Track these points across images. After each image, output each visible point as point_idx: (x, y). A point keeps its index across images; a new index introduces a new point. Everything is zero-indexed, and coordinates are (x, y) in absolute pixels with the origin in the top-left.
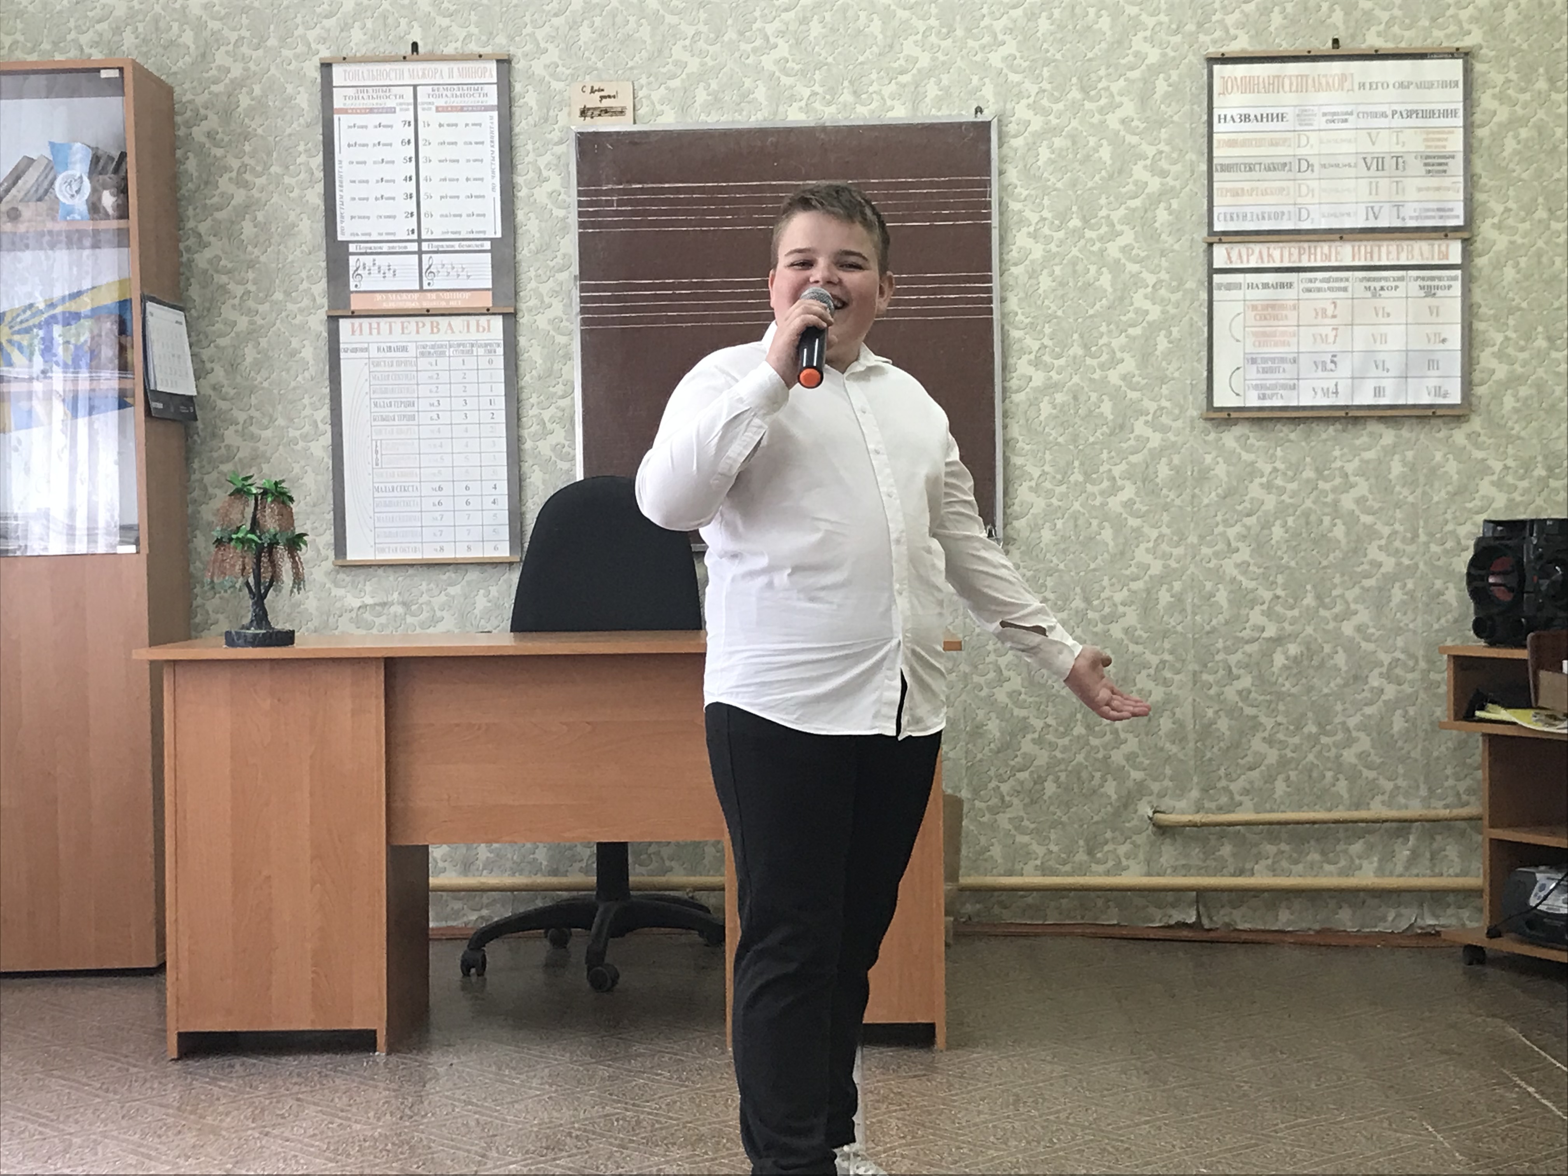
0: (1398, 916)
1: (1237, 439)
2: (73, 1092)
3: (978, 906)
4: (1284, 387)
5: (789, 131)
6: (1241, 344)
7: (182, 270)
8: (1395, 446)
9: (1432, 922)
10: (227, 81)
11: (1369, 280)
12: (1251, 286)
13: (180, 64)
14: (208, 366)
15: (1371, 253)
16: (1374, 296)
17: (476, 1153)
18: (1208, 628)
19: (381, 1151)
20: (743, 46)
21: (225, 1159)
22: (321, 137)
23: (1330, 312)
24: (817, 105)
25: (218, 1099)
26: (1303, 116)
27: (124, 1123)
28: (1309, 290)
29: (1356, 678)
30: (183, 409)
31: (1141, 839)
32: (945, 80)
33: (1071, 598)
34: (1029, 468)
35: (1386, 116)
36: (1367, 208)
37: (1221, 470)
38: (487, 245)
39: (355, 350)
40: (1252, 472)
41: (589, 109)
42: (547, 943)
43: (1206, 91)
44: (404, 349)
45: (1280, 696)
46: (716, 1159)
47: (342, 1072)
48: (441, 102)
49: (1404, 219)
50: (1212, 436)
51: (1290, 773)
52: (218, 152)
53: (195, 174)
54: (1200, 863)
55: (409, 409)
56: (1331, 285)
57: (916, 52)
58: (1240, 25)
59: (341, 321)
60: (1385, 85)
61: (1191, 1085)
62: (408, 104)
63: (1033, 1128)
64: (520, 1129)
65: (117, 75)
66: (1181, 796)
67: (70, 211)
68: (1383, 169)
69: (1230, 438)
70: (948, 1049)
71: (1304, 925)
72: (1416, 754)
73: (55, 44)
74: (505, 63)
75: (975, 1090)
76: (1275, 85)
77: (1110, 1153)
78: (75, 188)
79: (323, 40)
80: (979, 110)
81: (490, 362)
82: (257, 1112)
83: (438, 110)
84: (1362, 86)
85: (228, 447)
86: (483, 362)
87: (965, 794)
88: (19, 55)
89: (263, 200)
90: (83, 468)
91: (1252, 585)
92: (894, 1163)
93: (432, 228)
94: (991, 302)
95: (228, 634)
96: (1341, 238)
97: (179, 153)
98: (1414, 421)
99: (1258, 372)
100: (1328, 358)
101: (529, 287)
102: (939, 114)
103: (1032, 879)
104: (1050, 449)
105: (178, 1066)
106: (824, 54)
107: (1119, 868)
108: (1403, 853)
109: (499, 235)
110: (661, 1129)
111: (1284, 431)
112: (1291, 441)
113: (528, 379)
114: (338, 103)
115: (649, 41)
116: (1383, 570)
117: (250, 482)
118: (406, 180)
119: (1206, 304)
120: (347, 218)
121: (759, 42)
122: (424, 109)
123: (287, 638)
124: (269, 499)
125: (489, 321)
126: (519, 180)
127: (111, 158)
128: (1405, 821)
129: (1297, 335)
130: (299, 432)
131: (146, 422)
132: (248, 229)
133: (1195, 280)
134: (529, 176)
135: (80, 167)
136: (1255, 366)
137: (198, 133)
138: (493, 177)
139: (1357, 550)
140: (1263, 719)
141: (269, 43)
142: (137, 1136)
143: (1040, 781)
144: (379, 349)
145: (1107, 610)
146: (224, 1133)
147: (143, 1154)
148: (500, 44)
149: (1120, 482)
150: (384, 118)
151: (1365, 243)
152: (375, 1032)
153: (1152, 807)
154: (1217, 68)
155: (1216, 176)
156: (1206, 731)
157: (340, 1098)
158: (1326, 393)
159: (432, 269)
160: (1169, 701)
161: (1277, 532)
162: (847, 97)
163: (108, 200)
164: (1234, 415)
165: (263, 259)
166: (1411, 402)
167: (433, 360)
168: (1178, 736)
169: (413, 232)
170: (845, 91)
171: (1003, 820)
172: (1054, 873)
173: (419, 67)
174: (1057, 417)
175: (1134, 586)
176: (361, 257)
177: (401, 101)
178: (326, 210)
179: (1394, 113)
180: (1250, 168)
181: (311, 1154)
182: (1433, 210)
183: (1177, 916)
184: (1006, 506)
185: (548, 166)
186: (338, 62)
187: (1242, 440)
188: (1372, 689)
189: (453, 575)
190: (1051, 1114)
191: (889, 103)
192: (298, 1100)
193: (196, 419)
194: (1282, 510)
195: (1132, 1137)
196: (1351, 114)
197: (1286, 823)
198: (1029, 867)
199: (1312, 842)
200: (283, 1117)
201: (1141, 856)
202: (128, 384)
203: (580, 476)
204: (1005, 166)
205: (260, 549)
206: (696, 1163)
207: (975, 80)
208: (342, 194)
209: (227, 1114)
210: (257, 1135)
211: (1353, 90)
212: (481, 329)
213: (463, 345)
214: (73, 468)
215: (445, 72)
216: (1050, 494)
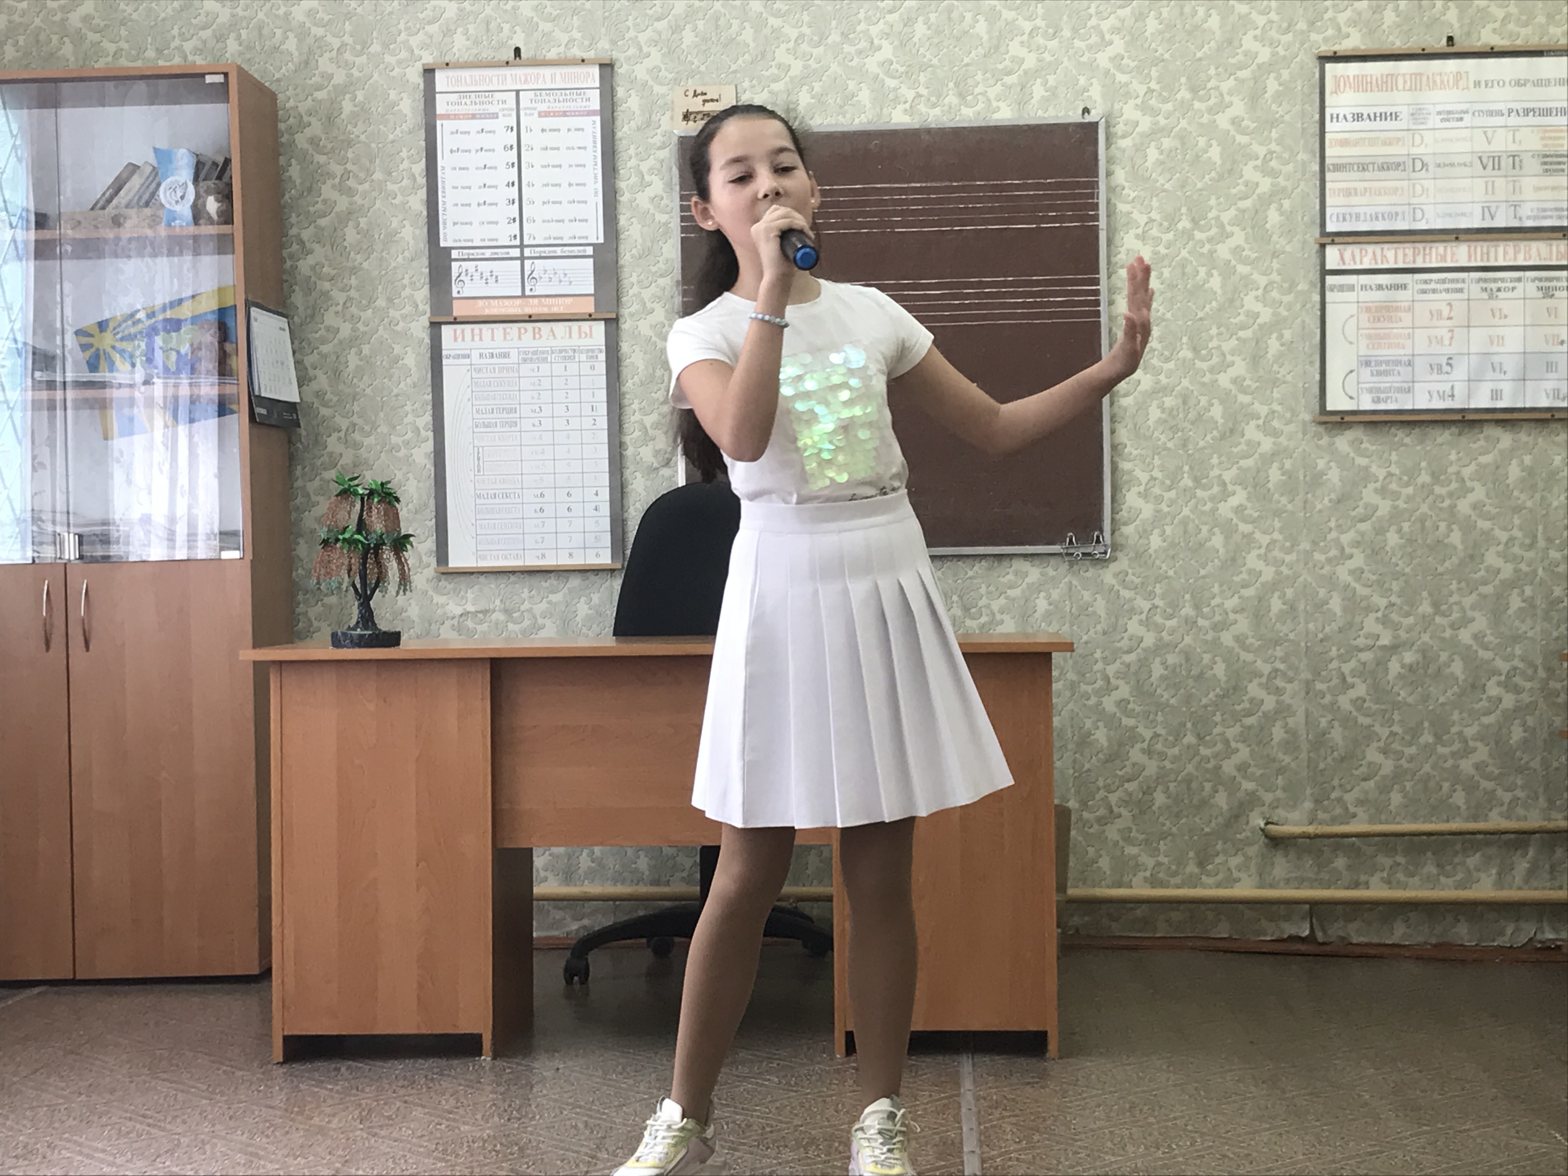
0: (1517, 930)
1: (1352, 443)
2: (180, 1095)
3: (1086, 918)
4: (1400, 390)
5: (894, 134)
6: (1354, 346)
7: (285, 277)
8: (1513, 450)
9: (1551, 936)
10: (330, 88)
11: (1486, 280)
12: (1364, 287)
13: (284, 70)
14: (311, 372)
15: (1488, 253)
16: (1491, 297)
17: (586, 1154)
18: (1320, 636)
19: (490, 1152)
20: (847, 48)
21: (334, 1159)
22: (423, 143)
23: (1445, 313)
24: (922, 108)
25: (324, 1101)
26: (1418, 115)
27: (232, 1123)
28: (1424, 292)
29: (1473, 686)
30: (286, 416)
31: (1252, 851)
32: (1051, 80)
33: (1181, 604)
34: (1138, 473)
35: (1503, 115)
36: (1483, 208)
37: (1334, 476)
38: (590, 251)
39: (458, 357)
40: (1366, 476)
41: (691, 113)
42: (649, 953)
43: (1318, 91)
44: (506, 355)
45: (1396, 705)
46: (829, 1161)
47: (449, 1076)
48: (543, 107)
49: (1521, 219)
50: (1325, 440)
51: (1406, 783)
52: (322, 159)
53: (298, 182)
54: (1313, 876)
55: (511, 415)
56: (1447, 286)
57: (1022, 52)
58: (1353, 23)
59: (443, 327)
60: (1501, 83)
61: (1311, 1094)
62: (511, 109)
63: (1150, 1135)
64: (629, 1132)
65: (222, 81)
66: (1294, 807)
67: (173, 216)
68: (1499, 169)
69: (1343, 442)
70: (1061, 1058)
71: (1420, 939)
72: (1536, 764)
73: (159, 51)
74: (607, 68)
75: (1091, 1097)
76: (1387, 84)
77: (1231, 1159)
78: (179, 194)
79: (424, 46)
80: (1086, 111)
81: (592, 368)
82: (364, 1114)
83: (540, 115)
84: (1477, 84)
85: (331, 454)
86: (585, 368)
87: (1072, 804)
88: (124, 62)
89: (366, 206)
90: (183, 480)
91: (1366, 591)
92: (1010, 1167)
93: (535, 233)
94: (1099, 305)
95: (334, 635)
96: (1457, 238)
97: (282, 160)
98: (1533, 425)
99: (1372, 375)
100: (1444, 360)
101: (631, 292)
102: (1046, 115)
103: (1140, 890)
104: (1159, 454)
105: (282, 1070)
106: (928, 56)
107: (1231, 881)
108: (1522, 865)
109: (601, 240)
110: (771, 1132)
111: (1400, 435)
112: (1405, 445)
113: (630, 384)
114: (441, 108)
115: (752, 45)
116: (1501, 576)
117: (356, 482)
118: (508, 185)
119: (1318, 306)
120: (449, 224)
121: (863, 44)
122: (526, 114)
123: (393, 639)
124: (376, 500)
125: (591, 328)
126: (622, 185)
127: (215, 164)
128: (1524, 832)
129: (1411, 336)
130: (402, 439)
131: (250, 428)
132: (351, 235)
133: (1306, 282)
134: (631, 181)
135: (183, 174)
136: (1369, 369)
137: (301, 140)
138: (596, 182)
139: (1473, 557)
140: (1377, 728)
141: (372, 49)
142: (245, 1136)
143: (1148, 791)
144: (481, 355)
145: (1218, 618)
146: (331, 1133)
147: (251, 1154)
148: (603, 48)
149: (1230, 487)
150: (487, 124)
151: (1481, 243)
152: (480, 1036)
153: (1264, 818)
154: (1328, 66)
155: (1329, 176)
156: (1320, 741)
157: (447, 1101)
158: (1442, 396)
159: (534, 275)
160: (1282, 711)
161: (1393, 538)
162: (952, 99)
163: (212, 205)
164: (1347, 419)
165: (365, 265)
166: (1528, 405)
167: (535, 366)
168: (1290, 745)
169: (515, 237)
170: (951, 92)
171: (1112, 833)
172: (1163, 884)
173: (520, 72)
174: (1166, 421)
175: (1246, 592)
176: (462, 263)
177: (504, 106)
178: (428, 216)
179: (1510, 111)
180: (1363, 168)
181: (419, 1153)
182: (1551, 210)
183: (1290, 929)
184: (1114, 511)
185: (651, 171)
186: (441, 68)
187: (1356, 444)
188: (1490, 699)
189: (555, 583)
190: (1167, 1121)
191: (995, 104)
192: (406, 1102)
193: (299, 426)
194: (1396, 516)
195: (1253, 1143)
196: (1466, 112)
197: (1402, 835)
198: (1137, 880)
199: (1429, 854)
200: (389, 1118)
201: (1253, 869)
202: (230, 390)
203: (681, 482)
204: (1113, 167)
205: (367, 549)
206: (808, 1165)
207: (1082, 80)
208: (446, 199)
209: (334, 1115)
210: (365, 1136)
211: (1468, 88)
212: (583, 335)
213: (566, 351)
214: (173, 481)
215: (547, 77)
216: (1159, 499)
